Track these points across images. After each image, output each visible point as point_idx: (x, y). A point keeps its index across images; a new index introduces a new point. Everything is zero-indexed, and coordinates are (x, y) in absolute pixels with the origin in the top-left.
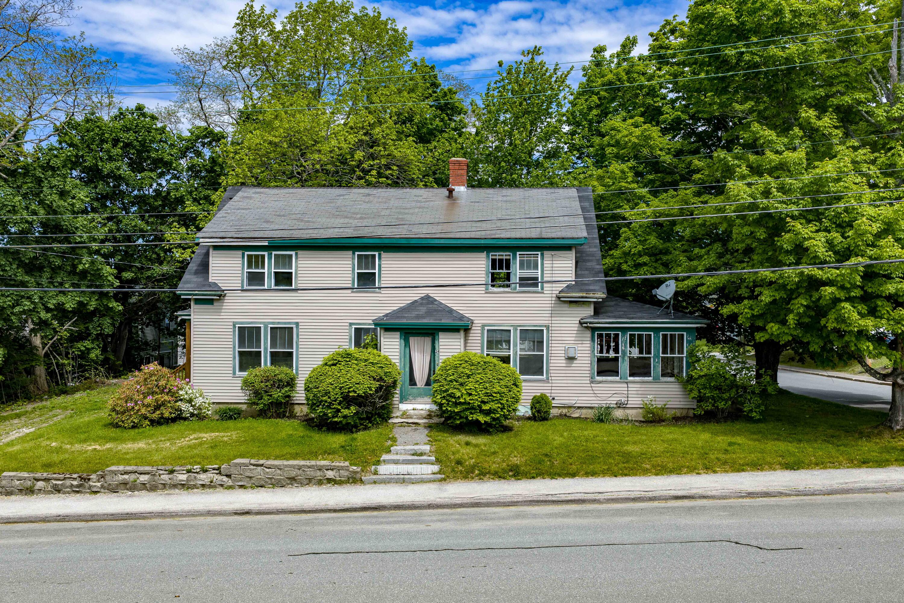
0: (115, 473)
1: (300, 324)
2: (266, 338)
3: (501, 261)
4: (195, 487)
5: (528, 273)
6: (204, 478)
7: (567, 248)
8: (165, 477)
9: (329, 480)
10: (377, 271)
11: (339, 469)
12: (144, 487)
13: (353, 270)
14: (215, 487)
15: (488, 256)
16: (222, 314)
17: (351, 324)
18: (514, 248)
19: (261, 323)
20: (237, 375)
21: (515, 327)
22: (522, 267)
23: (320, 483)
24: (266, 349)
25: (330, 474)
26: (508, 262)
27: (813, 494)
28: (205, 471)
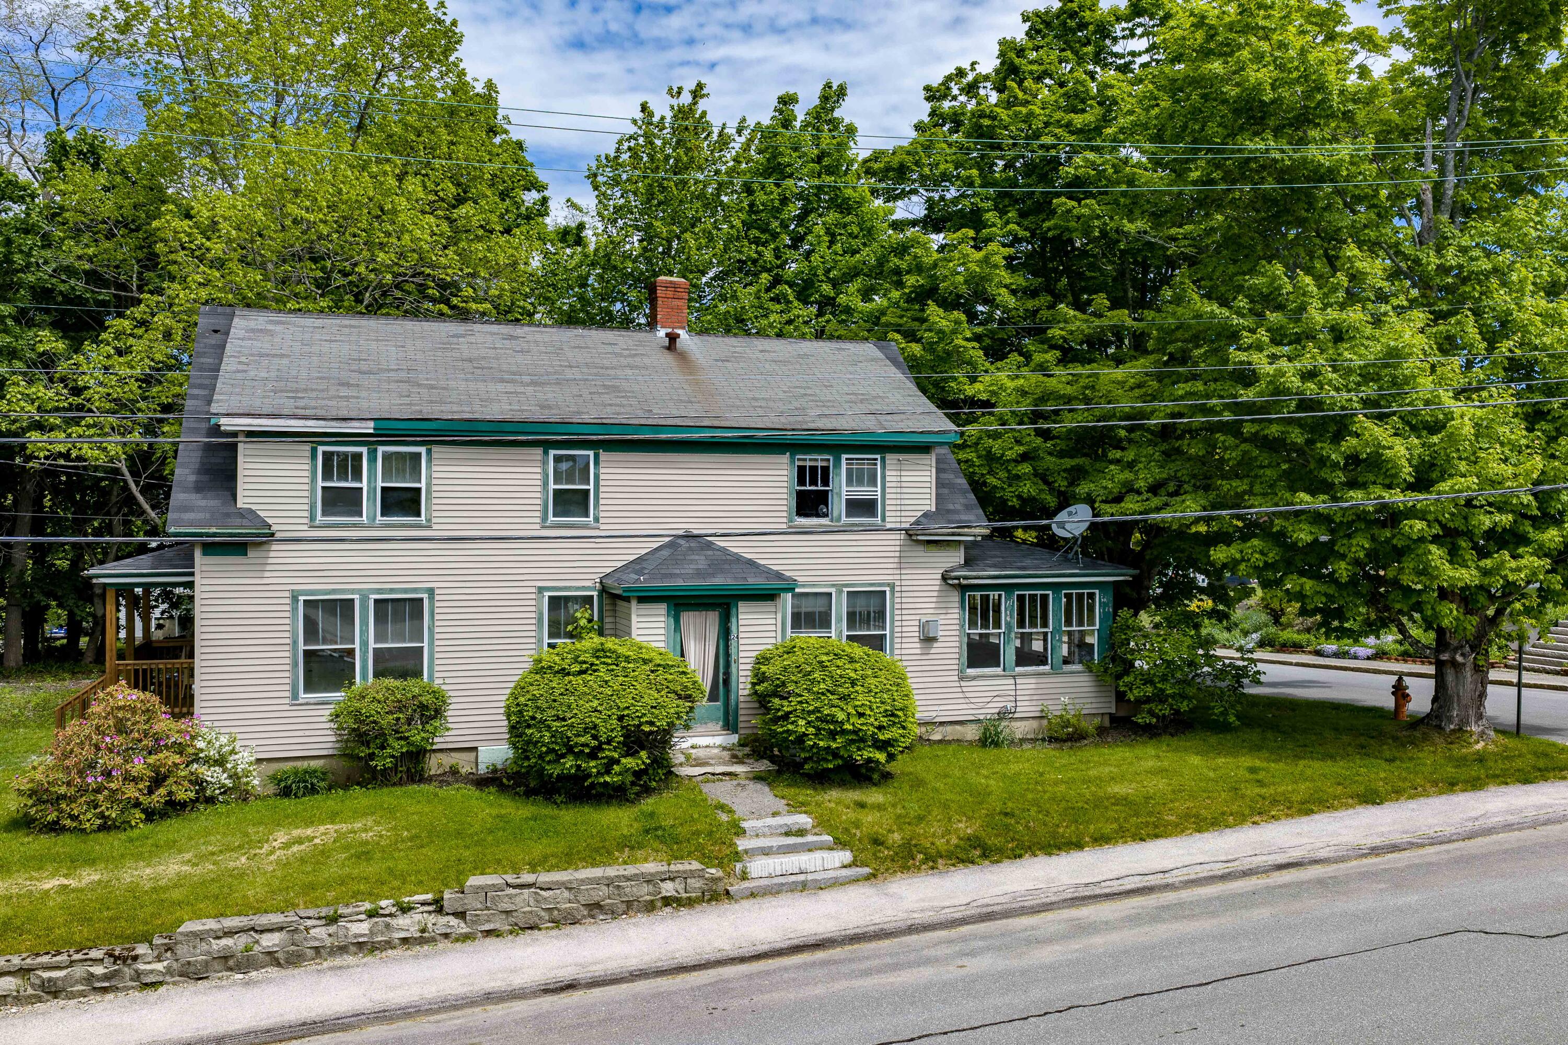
0: (200, 936)
1: (437, 591)
2: (365, 622)
3: (814, 469)
4: (389, 945)
5: (863, 492)
6: (407, 924)
7: (924, 449)
8: (320, 933)
9: (667, 901)
10: (591, 487)
11: (685, 876)
12: (273, 959)
13: (545, 484)
14: (433, 940)
15: (792, 461)
16: (267, 574)
17: (541, 590)
18: (837, 447)
19: (353, 591)
20: (301, 701)
21: (839, 587)
22: (849, 482)
23: (650, 907)
24: (364, 644)
25: (668, 889)
26: (826, 470)
27: (1449, 842)
28: (405, 909)
